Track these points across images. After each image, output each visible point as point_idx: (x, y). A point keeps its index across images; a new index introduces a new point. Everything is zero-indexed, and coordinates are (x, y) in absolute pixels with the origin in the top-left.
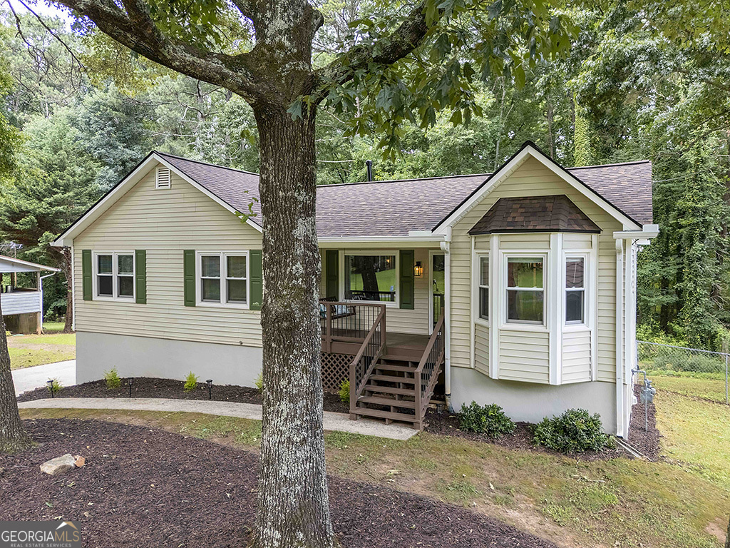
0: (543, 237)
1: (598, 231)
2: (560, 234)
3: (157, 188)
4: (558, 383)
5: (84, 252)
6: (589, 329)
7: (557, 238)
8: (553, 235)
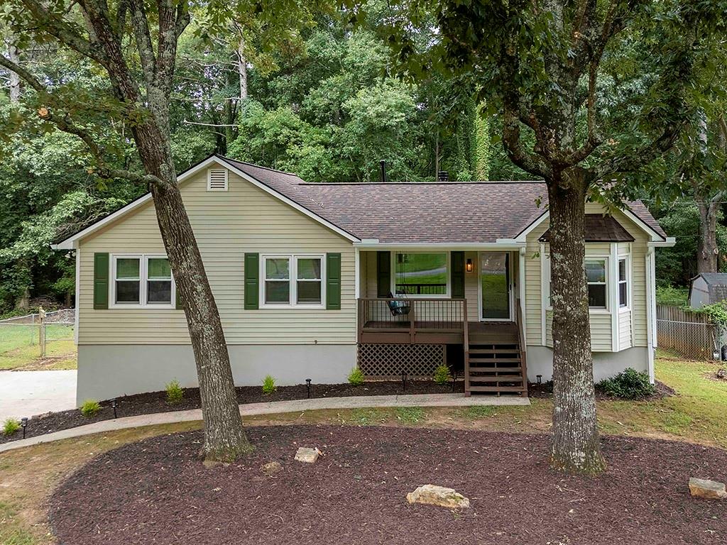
0: (605, 246)
1: (633, 240)
2: (616, 244)
3: (209, 189)
4: (618, 351)
5: (97, 255)
6: (629, 310)
7: (615, 246)
8: (612, 244)
